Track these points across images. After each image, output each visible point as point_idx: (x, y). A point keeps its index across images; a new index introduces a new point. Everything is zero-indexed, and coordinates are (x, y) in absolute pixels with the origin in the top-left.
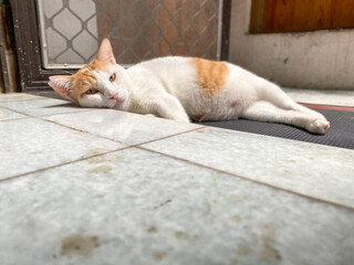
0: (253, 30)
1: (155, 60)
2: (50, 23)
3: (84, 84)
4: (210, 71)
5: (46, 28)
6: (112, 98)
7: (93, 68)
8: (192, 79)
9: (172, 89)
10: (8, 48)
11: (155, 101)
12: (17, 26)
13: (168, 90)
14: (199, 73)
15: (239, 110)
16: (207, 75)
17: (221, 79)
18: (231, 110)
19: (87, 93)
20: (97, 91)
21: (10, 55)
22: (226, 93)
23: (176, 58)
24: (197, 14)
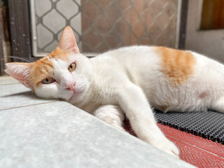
0: (204, 27)
1: (121, 50)
2: (40, 20)
3: (41, 72)
4: (177, 60)
5: (37, 24)
6: (69, 89)
7: (53, 56)
8: (157, 67)
9: (136, 77)
10: (6, 40)
11: (116, 91)
12: (12, 23)
13: (131, 79)
14: (165, 61)
15: (208, 102)
16: (174, 63)
17: (189, 68)
18: (199, 101)
19: (43, 82)
20: (53, 81)
21: (7, 45)
22: (195, 84)
23: (141, 47)
24: (160, 13)
